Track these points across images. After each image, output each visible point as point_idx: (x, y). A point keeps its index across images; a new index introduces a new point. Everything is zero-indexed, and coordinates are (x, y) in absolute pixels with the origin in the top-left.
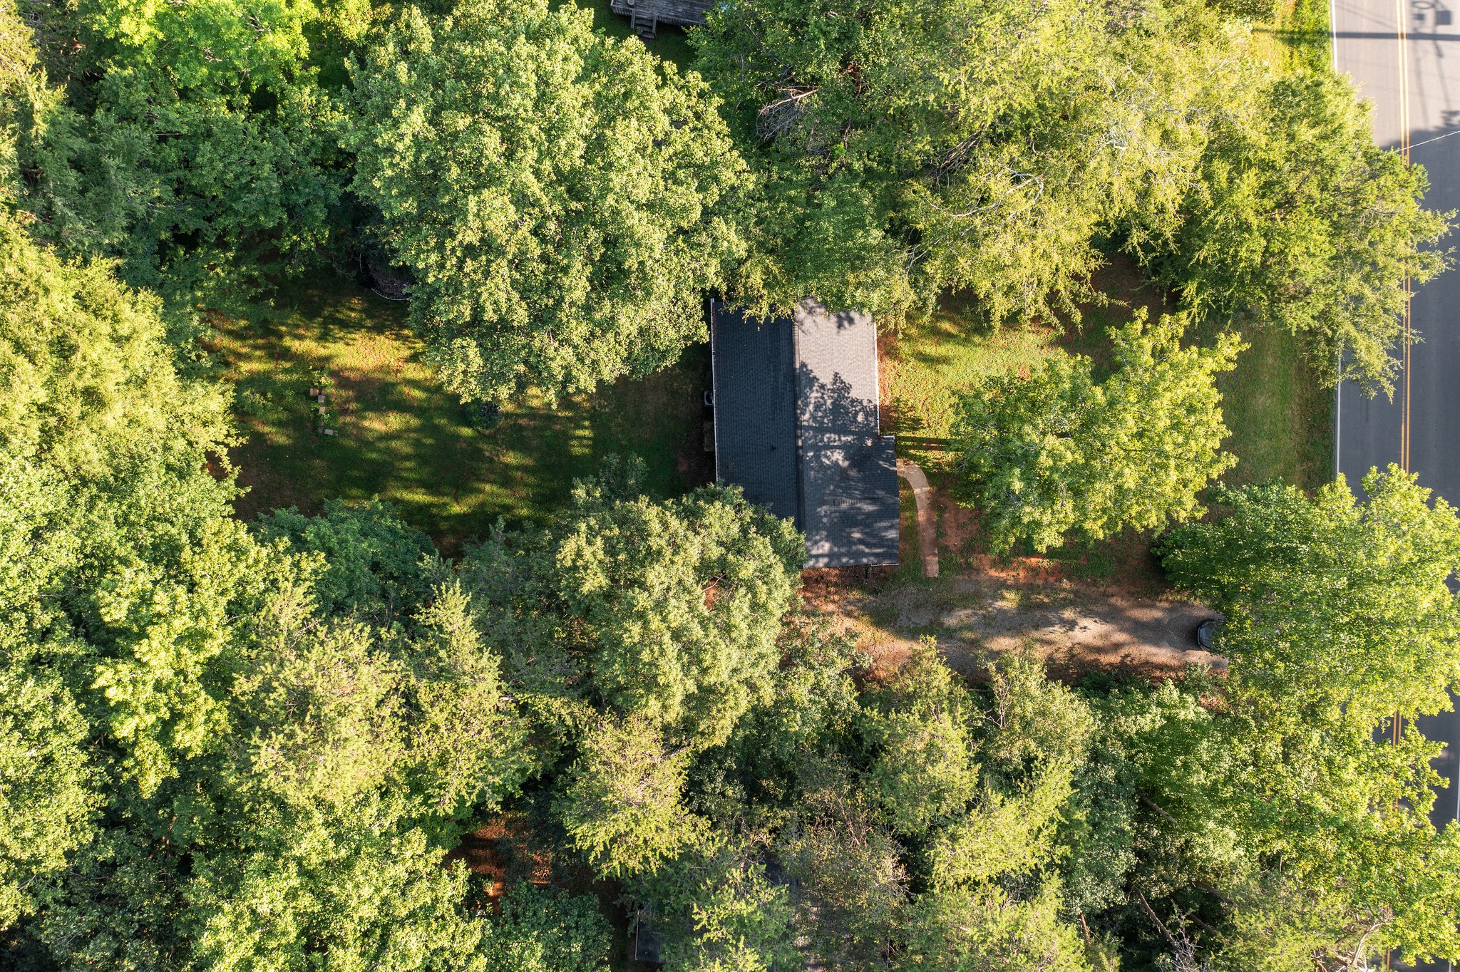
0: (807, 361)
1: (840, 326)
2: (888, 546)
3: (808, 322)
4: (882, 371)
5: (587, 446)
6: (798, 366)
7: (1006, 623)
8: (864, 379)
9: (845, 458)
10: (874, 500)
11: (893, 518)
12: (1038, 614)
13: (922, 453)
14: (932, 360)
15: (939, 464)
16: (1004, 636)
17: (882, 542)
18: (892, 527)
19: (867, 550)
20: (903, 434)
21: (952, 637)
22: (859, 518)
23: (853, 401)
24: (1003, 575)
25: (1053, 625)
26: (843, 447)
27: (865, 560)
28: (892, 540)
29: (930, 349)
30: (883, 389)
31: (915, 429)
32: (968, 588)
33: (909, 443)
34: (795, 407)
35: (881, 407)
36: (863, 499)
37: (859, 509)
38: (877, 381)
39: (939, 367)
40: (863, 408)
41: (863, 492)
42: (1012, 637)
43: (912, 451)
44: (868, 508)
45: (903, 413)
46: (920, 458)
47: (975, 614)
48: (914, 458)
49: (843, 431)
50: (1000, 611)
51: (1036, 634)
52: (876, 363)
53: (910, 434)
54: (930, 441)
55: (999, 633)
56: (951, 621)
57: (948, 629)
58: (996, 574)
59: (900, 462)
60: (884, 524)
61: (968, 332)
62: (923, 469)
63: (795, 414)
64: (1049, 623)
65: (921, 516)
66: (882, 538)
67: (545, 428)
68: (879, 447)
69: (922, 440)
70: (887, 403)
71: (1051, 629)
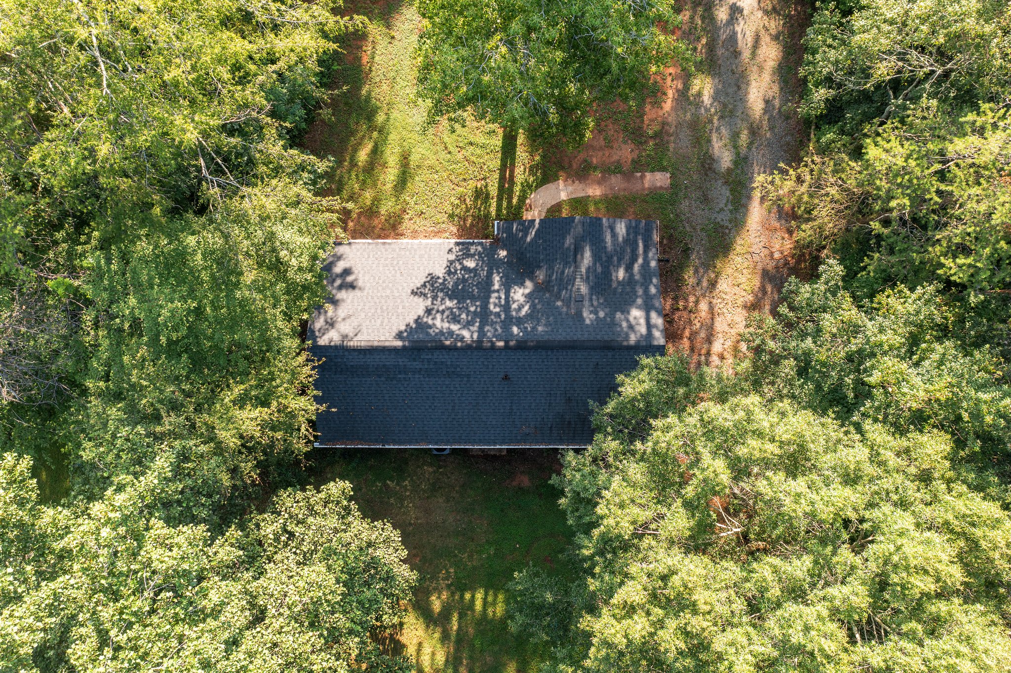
0: (395, 331)
1: (352, 286)
2: (636, 233)
3: (345, 328)
4: (415, 234)
5: (496, 596)
6: (399, 343)
7: (731, 91)
8: (421, 257)
9: (522, 284)
10: (578, 250)
11: (601, 225)
12: (720, 51)
13: (517, 189)
14: (404, 173)
15: (531, 168)
16: (747, 93)
17: (631, 242)
18: (612, 228)
19: (640, 261)
20: (493, 211)
21: (746, 158)
22: (599, 269)
23: (449, 273)
24: (670, 93)
25: (735, 33)
26: (507, 286)
27: (653, 264)
28: (628, 228)
29: (390, 175)
30: (437, 234)
31: (487, 196)
32: (685, 137)
33: (505, 204)
34: (452, 349)
35: (460, 237)
36: (576, 264)
37: (588, 269)
38: (425, 241)
39: (412, 164)
40: (459, 260)
41: (566, 264)
42: (748, 84)
43: (515, 201)
44: (587, 258)
45: (468, 210)
46: (523, 191)
47: (718, 129)
48: (523, 198)
49: (486, 288)
50: (715, 97)
51: (746, 54)
52: (404, 241)
53: (494, 203)
54: (502, 178)
55: (743, 100)
56: (725, 159)
57: (736, 163)
58: (669, 102)
59: (528, 216)
60: (608, 238)
61: (372, 128)
62: (537, 187)
63: (462, 348)
64: (733, 38)
65: (595, 191)
66: (626, 241)
67: (472, 647)
68: (509, 241)
69: (501, 188)
70: (454, 229)
71: (739, 36)
